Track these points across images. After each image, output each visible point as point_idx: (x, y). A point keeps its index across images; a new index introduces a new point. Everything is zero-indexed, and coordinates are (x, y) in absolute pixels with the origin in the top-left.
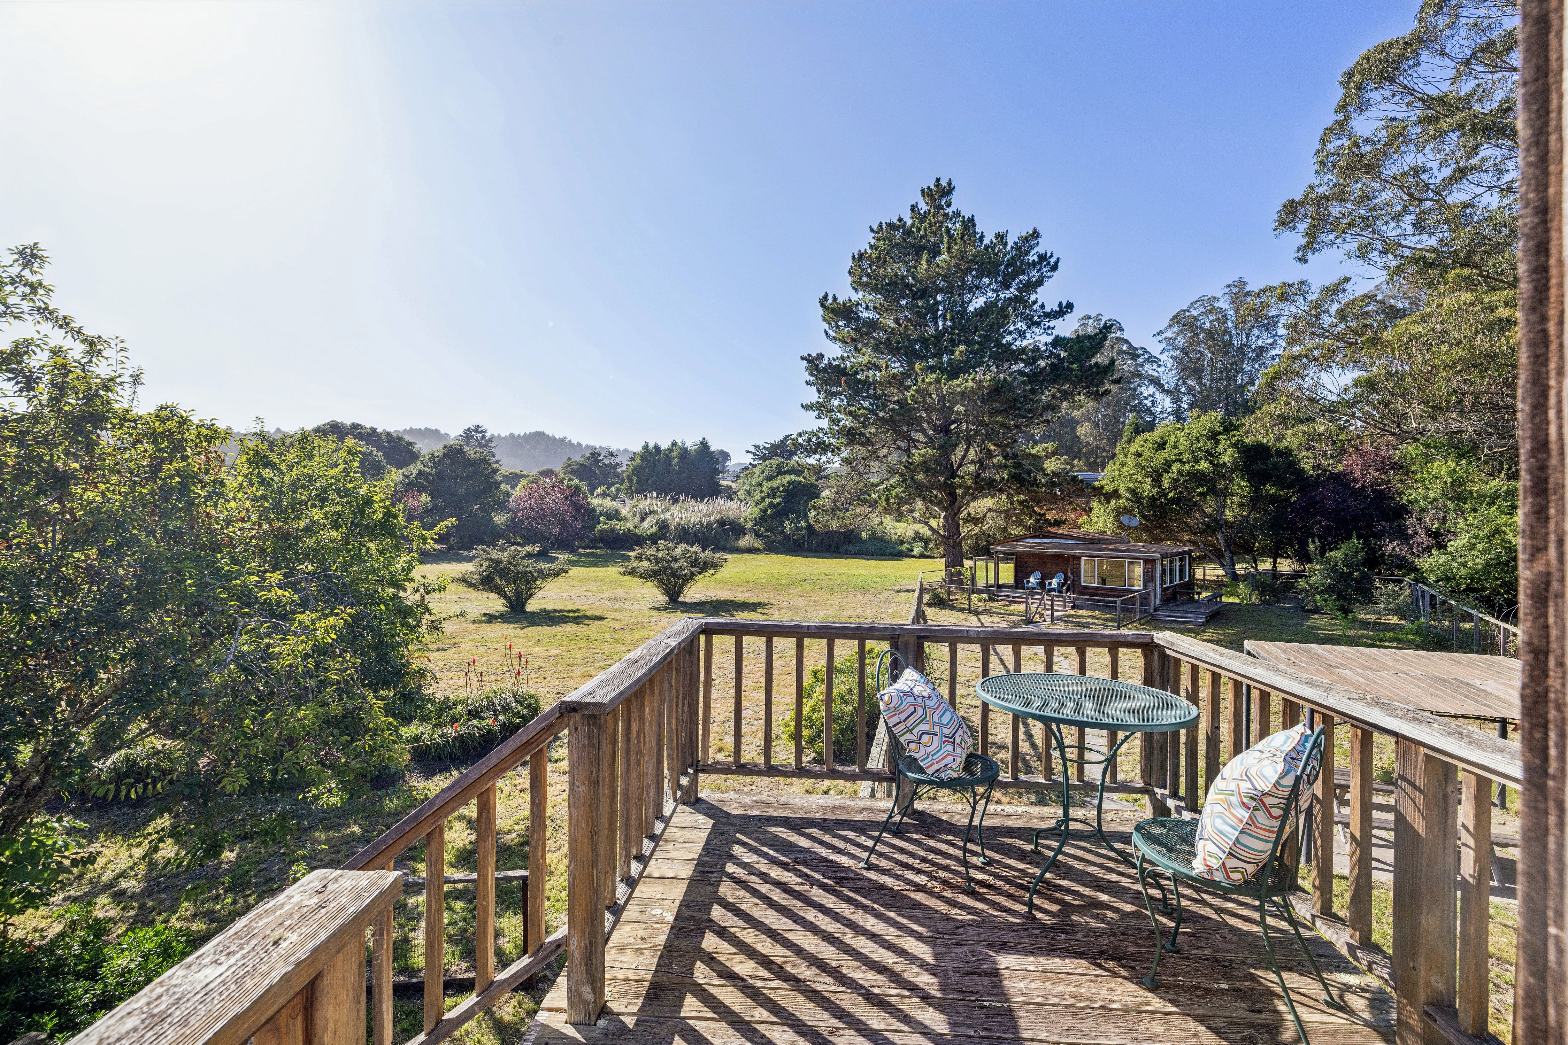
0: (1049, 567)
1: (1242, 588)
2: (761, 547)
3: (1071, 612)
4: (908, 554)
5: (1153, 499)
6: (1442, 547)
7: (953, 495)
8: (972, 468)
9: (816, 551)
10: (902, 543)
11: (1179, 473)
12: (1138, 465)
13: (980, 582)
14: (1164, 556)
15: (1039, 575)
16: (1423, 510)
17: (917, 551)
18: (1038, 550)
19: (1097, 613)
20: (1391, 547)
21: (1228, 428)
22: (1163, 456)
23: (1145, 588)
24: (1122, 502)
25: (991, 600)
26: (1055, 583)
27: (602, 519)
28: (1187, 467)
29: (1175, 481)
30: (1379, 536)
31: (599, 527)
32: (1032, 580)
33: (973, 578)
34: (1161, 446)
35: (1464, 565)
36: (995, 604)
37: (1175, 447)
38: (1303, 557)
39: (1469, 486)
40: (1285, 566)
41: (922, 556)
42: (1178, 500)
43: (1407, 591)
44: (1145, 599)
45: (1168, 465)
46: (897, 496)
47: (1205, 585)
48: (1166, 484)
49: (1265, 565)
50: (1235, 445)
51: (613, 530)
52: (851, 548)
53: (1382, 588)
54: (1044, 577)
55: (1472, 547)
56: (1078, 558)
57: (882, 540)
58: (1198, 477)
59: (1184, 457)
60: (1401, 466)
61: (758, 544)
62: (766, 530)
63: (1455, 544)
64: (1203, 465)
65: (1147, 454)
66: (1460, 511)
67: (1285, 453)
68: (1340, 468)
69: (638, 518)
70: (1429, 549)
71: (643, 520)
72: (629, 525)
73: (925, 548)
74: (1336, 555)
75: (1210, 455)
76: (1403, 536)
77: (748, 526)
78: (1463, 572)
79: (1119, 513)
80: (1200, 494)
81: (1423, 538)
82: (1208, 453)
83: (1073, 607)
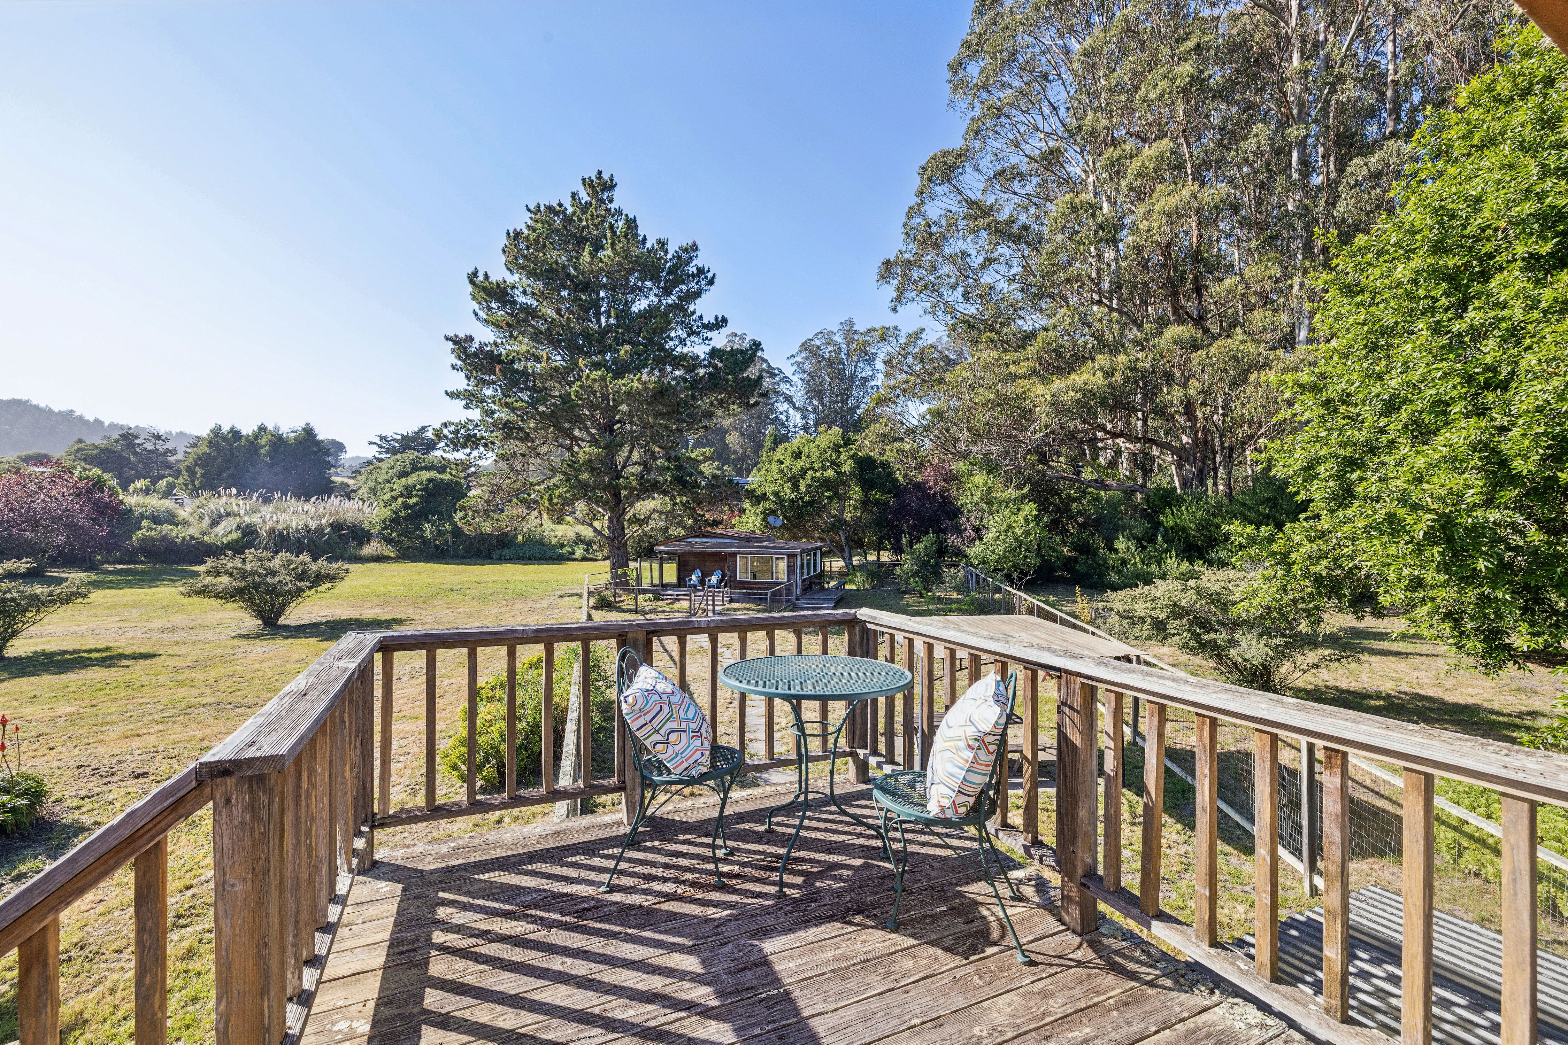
0: (709, 565)
1: (859, 576)
2: (393, 555)
3: (729, 606)
4: (569, 558)
5: (792, 502)
6: (981, 539)
7: (617, 495)
8: (636, 469)
9: (464, 557)
10: (562, 546)
11: (813, 479)
12: (781, 471)
13: (646, 583)
14: (803, 551)
15: (699, 573)
16: (970, 512)
17: (579, 553)
18: (700, 549)
19: (751, 606)
20: (953, 540)
21: (848, 442)
22: (800, 464)
23: (789, 579)
24: (768, 505)
25: (657, 599)
26: (714, 579)
27: (145, 523)
28: (818, 474)
29: (809, 486)
30: (944, 532)
31: (139, 534)
32: (694, 577)
33: (639, 580)
34: (798, 455)
35: (993, 552)
36: (660, 603)
37: (809, 457)
38: (898, 550)
39: (994, 494)
40: (886, 557)
41: (584, 559)
42: (811, 503)
43: (962, 573)
44: (789, 589)
45: (804, 472)
46: (560, 496)
47: (832, 576)
48: (803, 489)
49: (872, 557)
50: (852, 457)
51: (164, 538)
52: (506, 552)
53: (948, 572)
54: (704, 575)
55: (997, 539)
56: (734, 555)
57: (540, 543)
58: (826, 483)
59: (816, 466)
60: (956, 478)
61: (388, 551)
62: (400, 535)
63: (989, 536)
64: (830, 473)
65: (787, 462)
66: (990, 512)
67: (885, 465)
68: (920, 479)
69: (207, 521)
70: (973, 540)
71: (215, 523)
72: (193, 531)
73: (587, 551)
74: (920, 546)
75: (835, 464)
76: (959, 531)
77: (376, 530)
78: (992, 557)
79: (766, 514)
80: (829, 498)
81: (970, 533)
82: (833, 463)
83: (731, 601)
